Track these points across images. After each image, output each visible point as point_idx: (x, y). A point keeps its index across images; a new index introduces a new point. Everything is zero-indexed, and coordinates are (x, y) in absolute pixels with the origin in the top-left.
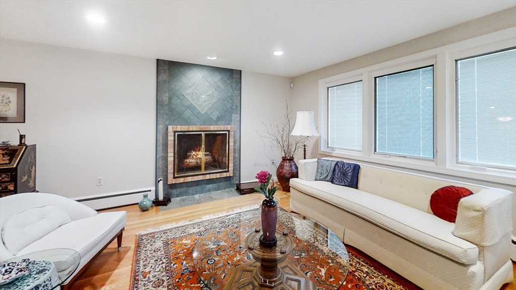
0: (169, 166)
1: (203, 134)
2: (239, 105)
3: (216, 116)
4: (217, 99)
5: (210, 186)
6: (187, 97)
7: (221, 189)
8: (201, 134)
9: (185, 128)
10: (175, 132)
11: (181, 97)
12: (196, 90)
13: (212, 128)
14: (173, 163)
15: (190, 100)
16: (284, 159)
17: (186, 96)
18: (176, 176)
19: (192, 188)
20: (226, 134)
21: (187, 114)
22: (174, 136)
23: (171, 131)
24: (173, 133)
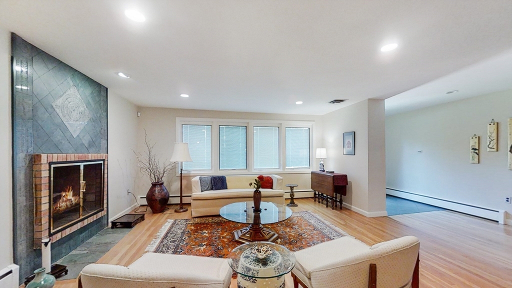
0: (42, 219)
1: (82, 165)
2: (106, 129)
3: (87, 142)
4: (88, 119)
5: (84, 234)
6: (58, 111)
7: (93, 235)
8: (79, 166)
9: (61, 157)
10: (50, 164)
11: (50, 110)
12: (66, 102)
13: (91, 156)
14: (48, 214)
15: (61, 115)
16: (154, 185)
17: (56, 109)
18: (52, 231)
19: (65, 245)
20: (102, 164)
21: (58, 136)
22: (50, 170)
23: (46, 162)
24: (48, 165)
